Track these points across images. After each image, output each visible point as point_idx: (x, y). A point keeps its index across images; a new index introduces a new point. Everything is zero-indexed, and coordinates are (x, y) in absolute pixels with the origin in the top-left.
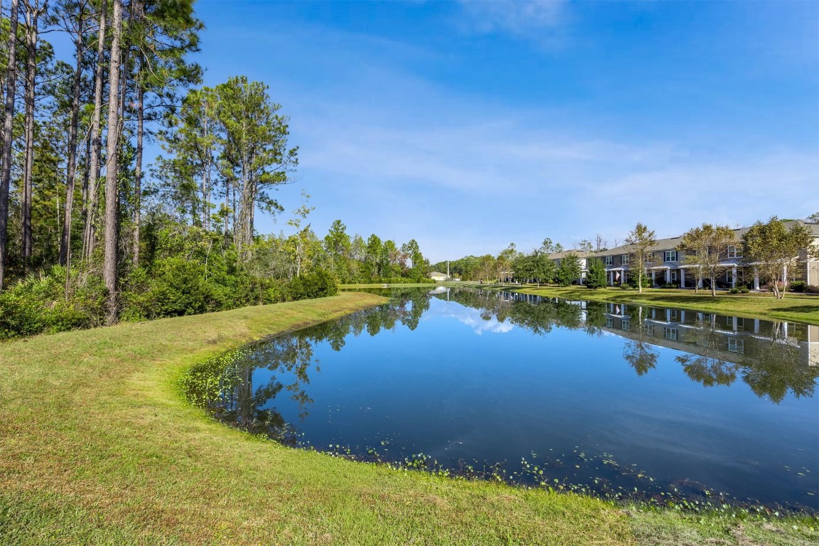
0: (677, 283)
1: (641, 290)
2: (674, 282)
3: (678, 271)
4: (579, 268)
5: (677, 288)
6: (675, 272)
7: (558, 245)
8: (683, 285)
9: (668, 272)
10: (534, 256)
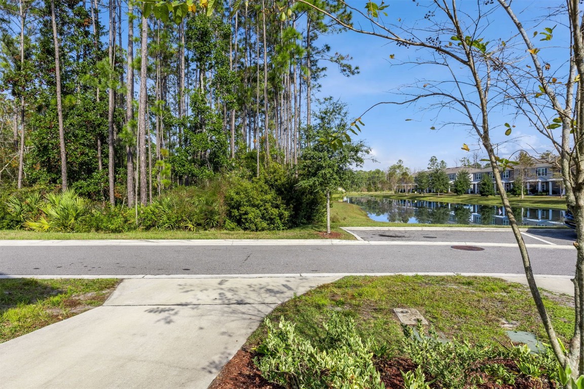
0: (546, 192)
1: (523, 196)
2: (544, 191)
3: (547, 183)
4: (469, 181)
5: (547, 195)
6: (545, 184)
7: (442, 161)
8: (551, 193)
9: (540, 184)
10: (436, 173)
